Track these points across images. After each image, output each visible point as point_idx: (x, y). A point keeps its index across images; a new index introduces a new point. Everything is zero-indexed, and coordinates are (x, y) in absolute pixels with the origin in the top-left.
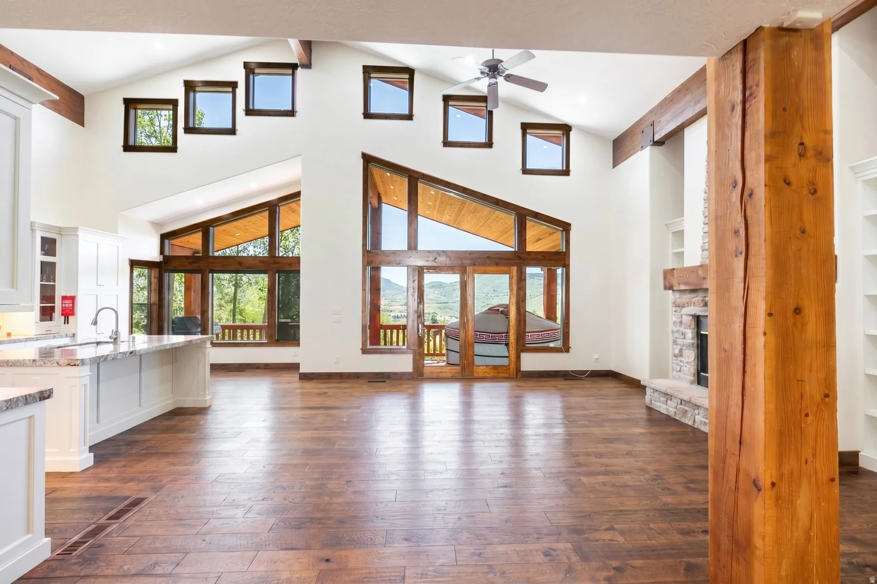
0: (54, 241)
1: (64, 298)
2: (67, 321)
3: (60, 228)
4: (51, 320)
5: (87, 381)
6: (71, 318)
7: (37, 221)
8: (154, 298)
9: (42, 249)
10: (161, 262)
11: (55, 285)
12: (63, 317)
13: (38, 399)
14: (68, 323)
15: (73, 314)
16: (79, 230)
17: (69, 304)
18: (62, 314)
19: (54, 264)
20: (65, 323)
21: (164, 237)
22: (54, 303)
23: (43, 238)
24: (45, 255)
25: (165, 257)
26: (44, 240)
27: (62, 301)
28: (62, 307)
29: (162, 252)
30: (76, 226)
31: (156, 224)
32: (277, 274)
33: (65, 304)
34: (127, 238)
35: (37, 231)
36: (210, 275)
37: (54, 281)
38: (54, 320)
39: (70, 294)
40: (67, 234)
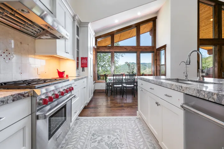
1: (82, 58)
2: (83, 70)
6: (85, 68)
12: (82, 68)
14: (84, 71)
15: (87, 66)
16: (89, 24)
17: (85, 61)
18: (81, 67)
19: (79, 41)
20: (82, 71)
21: (97, 38)
22: (79, 61)
23: (77, 26)
24: (77, 35)
29: (96, 44)
33: (83, 61)
35: (76, 21)
38: (79, 70)
39: (85, 56)
40: (83, 26)
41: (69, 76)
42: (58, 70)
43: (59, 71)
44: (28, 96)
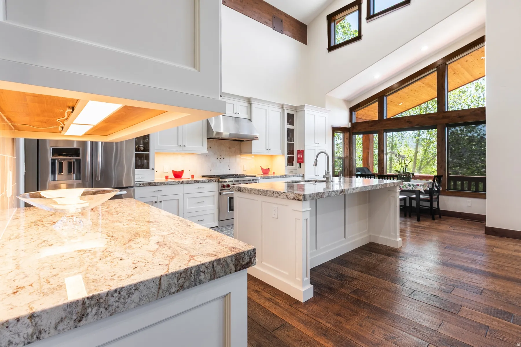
0: (293, 115)
1: (299, 151)
2: (300, 166)
3: (296, 107)
4: (293, 166)
5: (308, 215)
6: (302, 164)
7: (285, 103)
8: (347, 153)
9: (288, 122)
10: (350, 127)
11: (294, 143)
12: (298, 164)
13: (233, 268)
14: (300, 168)
15: (303, 162)
16: (305, 107)
17: (301, 155)
18: (298, 162)
19: (293, 130)
20: (299, 168)
21: (353, 110)
22: (294, 155)
23: (288, 114)
24: (289, 125)
25: (352, 124)
26: (289, 115)
27: (298, 153)
28: (298, 157)
29: (351, 120)
30: (303, 105)
31: (347, 101)
32: (446, 128)
33: (299, 155)
34: (331, 111)
35: (285, 110)
36: (385, 133)
37: (294, 141)
38: (294, 166)
39: (301, 149)
40: (299, 110)
41: (275, 173)
42: (261, 167)
43: (263, 168)
44: (215, 181)
